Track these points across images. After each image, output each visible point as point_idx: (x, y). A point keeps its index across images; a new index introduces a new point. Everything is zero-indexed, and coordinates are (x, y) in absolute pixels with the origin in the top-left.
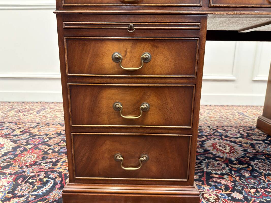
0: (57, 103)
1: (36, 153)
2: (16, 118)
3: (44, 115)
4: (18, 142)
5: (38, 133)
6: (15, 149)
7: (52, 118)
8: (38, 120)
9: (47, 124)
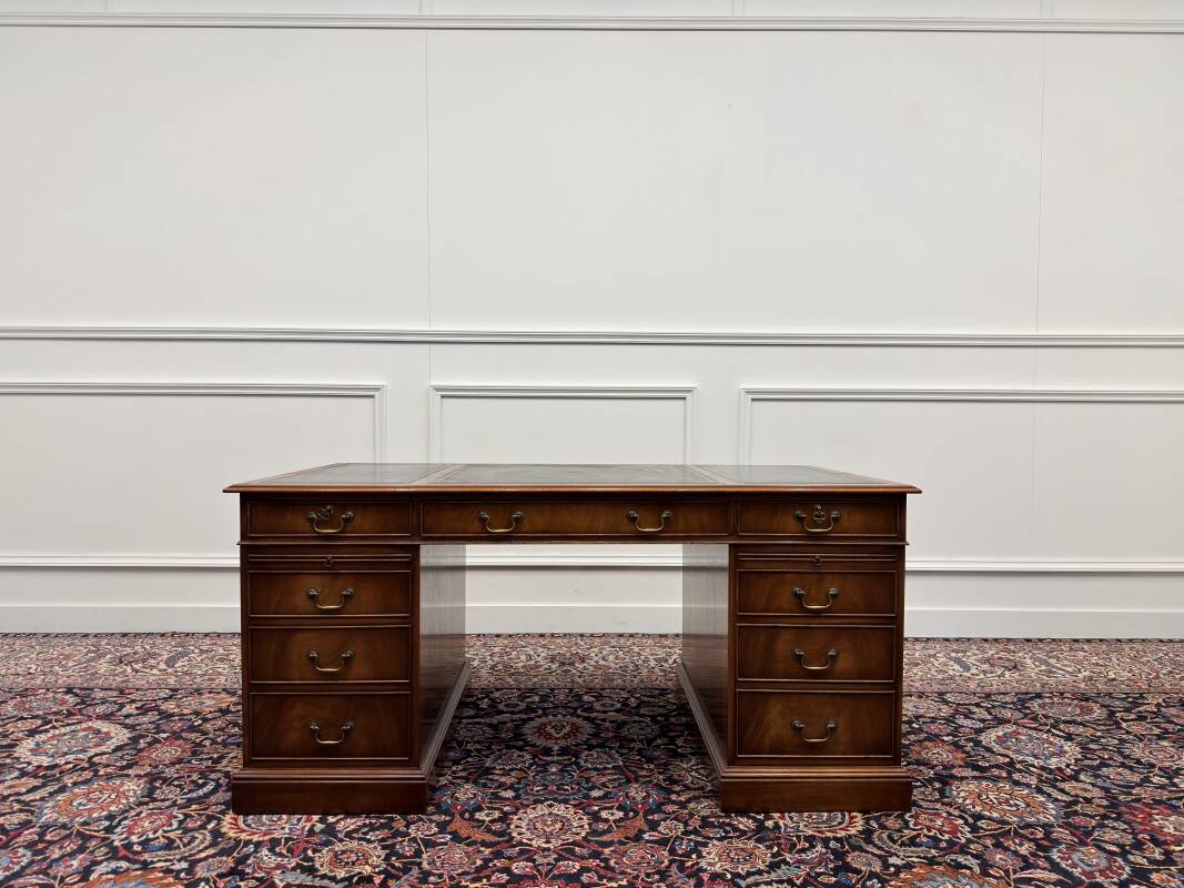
0: (219, 635)
1: (179, 746)
2: (118, 679)
3: (186, 669)
4: (138, 728)
5: (176, 711)
6: (135, 740)
7: (206, 677)
8: (172, 681)
9: (197, 690)
